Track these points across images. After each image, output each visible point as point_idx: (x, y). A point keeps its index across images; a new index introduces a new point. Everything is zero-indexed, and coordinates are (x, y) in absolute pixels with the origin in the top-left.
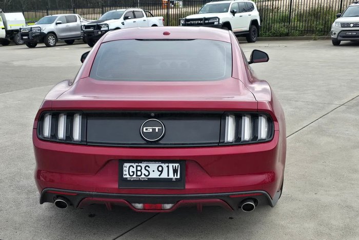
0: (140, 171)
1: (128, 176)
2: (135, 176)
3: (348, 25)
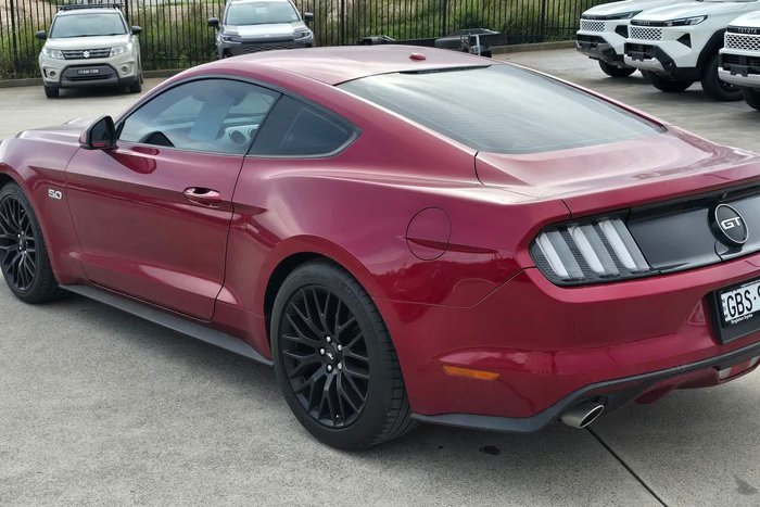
0: (741, 303)
1: (730, 317)
2: (737, 315)
3: (78, 54)
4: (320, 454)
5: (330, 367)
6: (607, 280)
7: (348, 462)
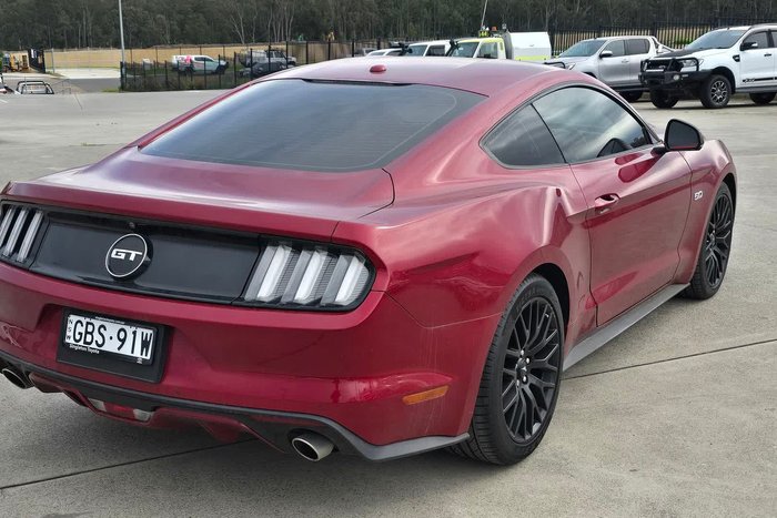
0: (91, 333)
1: (71, 341)
2: (81, 343)
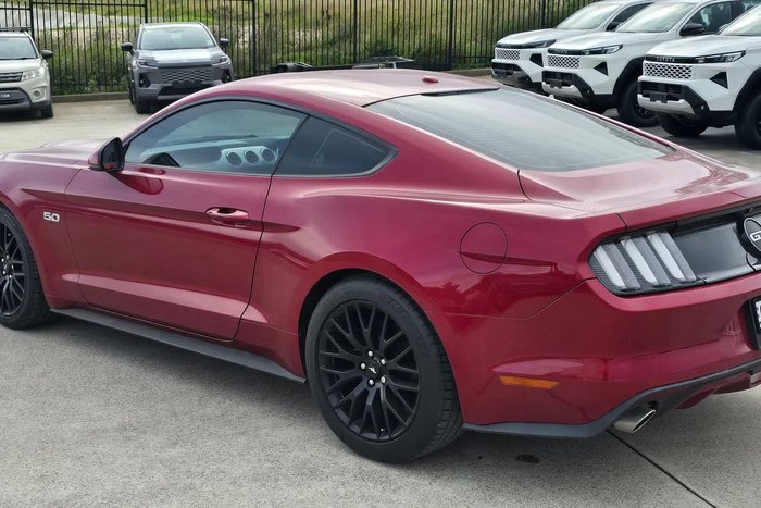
4: (364, 467)
5: (371, 382)
6: (660, 290)
7: (393, 473)
